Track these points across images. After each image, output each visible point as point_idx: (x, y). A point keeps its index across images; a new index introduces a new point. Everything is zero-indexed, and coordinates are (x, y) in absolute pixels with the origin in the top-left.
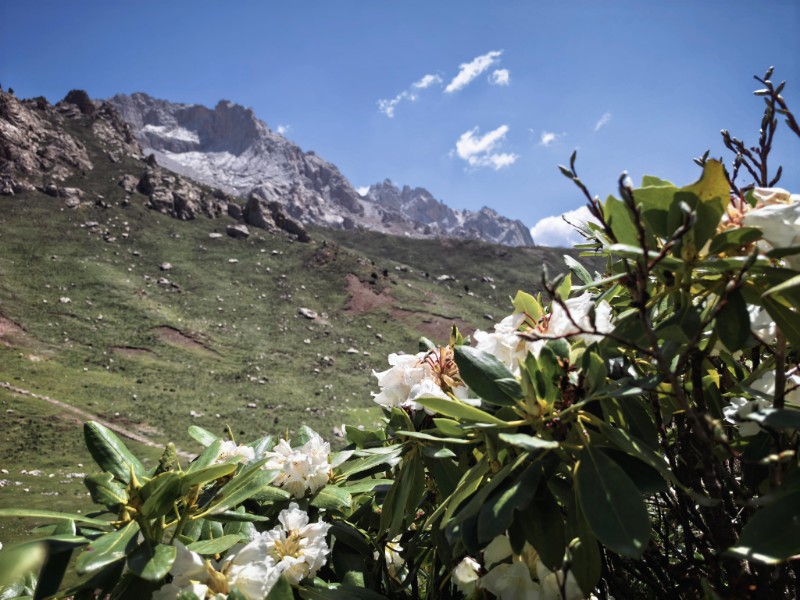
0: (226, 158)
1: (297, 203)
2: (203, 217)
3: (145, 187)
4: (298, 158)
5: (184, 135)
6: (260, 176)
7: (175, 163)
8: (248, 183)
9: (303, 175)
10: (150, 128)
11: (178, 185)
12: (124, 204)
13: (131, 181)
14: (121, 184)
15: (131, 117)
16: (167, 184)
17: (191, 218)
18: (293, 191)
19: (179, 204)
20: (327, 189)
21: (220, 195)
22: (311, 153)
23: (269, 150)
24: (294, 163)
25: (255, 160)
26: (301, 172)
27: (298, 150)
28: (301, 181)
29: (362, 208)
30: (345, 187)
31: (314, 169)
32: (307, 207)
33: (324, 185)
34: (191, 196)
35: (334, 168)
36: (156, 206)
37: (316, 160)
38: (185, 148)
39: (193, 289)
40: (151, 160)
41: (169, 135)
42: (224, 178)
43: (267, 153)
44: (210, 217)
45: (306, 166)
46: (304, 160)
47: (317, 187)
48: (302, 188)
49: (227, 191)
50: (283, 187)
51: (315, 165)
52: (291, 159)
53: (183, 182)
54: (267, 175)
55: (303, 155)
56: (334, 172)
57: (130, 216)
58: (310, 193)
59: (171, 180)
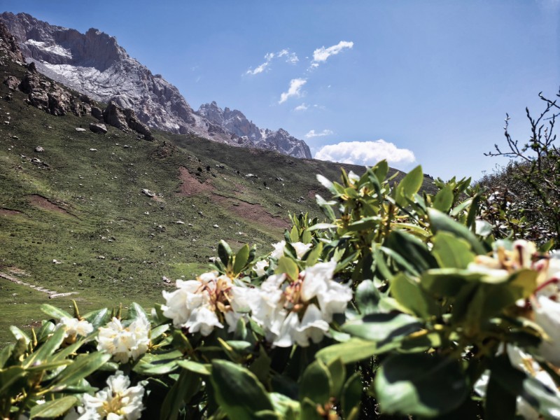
0: (93, 72)
1: (146, 112)
2: (72, 114)
3: (25, 87)
4: (148, 79)
5: (59, 51)
6: (118, 89)
7: (51, 71)
8: (108, 93)
9: (152, 92)
10: (32, 42)
11: (52, 89)
12: (7, 99)
13: (14, 82)
14: (6, 83)
15: (17, 31)
16: (44, 87)
17: (62, 114)
18: (143, 102)
19: (53, 104)
20: (169, 103)
21: (85, 99)
22: (159, 76)
23: (127, 70)
24: (145, 82)
25: (115, 76)
26: (150, 90)
27: (149, 73)
28: (150, 96)
29: (194, 119)
30: (183, 104)
31: (160, 89)
32: (153, 115)
33: (167, 101)
34: (63, 98)
35: (175, 89)
36: (35, 103)
37: (162, 82)
38: (60, 60)
39: (60, 168)
40: (32, 67)
41: (48, 49)
42: (90, 87)
43: (124, 72)
44: (77, 115)
45: (154, 85)
46: (153, 81)
47: (161, 102)
48: (150, 101)
49: (91, 97)
50: (136, 99)
51: (161, 85)
52: (143, 79)
53: (57, 87)
54: (124, 88)
55: (153, 77)
56: (175, 92)
57: (11, 108)
58: (156, 105)
59: (47, 84)
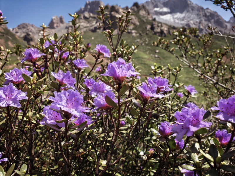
0: (178, 15)
1: (201, 27)
2: (169, 35)
3: (152, 28)
8: (184, 22)
10: (156, 9)
11: (162, 26)
12: (147, 34)
13: (149, 27)
14: (146, 28)
16: (158, 26)
17: (165, 36)
18: (200, 23)
19: (162, 32)
21: (174, 28)
22: (207, 9)
23: (192, 10)
24: (201, 13)
25: (187, 14)
26: (203, 16)
27: (202, 8)
28: (203, 19)
32: (205, 28)
33: (212, 19)
34: (165, 29)
36: (155, 33)
38: (165, 13)
39: (164, 58)
40: (154, 20)
41: (161, 10)
49: (176, 26)
50: (197, 22)
51: (208, 12)
54: (191, 18)
55: (204, 10)
56: (216, 14)
57: (148, 37)
58: (206, 23)
